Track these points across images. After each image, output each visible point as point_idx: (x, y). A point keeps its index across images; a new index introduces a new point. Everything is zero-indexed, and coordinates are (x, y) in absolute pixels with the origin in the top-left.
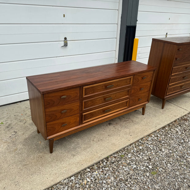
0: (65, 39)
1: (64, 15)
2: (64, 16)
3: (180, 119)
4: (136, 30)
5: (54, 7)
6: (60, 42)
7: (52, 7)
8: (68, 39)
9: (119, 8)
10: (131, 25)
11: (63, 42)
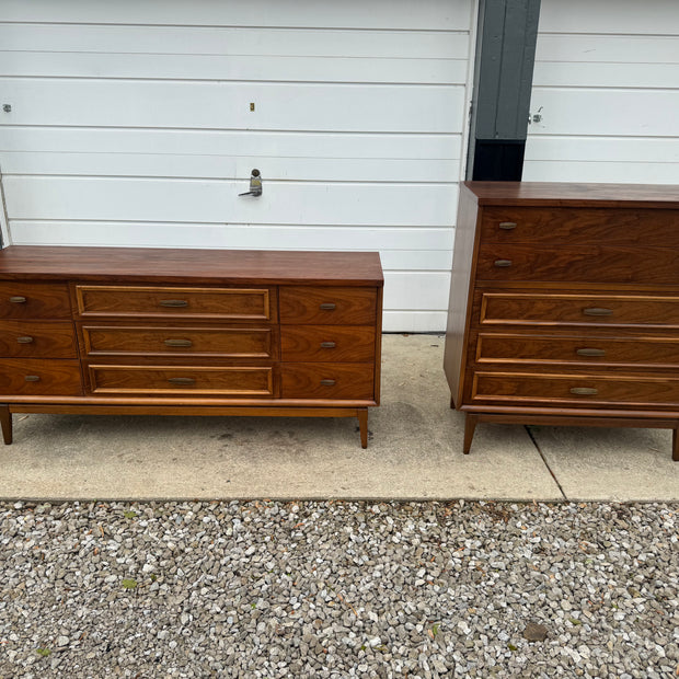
0: (256, 173)
1: (252, 105)
2: (252, 109)
3: (483, 504)
4: (525, 158)
5: (222, 83)
6: (240, 182)
7: (216, 83)
8: (263, 176)
9: (467, 80)
10: (497, 137)
11: (249, 183)
